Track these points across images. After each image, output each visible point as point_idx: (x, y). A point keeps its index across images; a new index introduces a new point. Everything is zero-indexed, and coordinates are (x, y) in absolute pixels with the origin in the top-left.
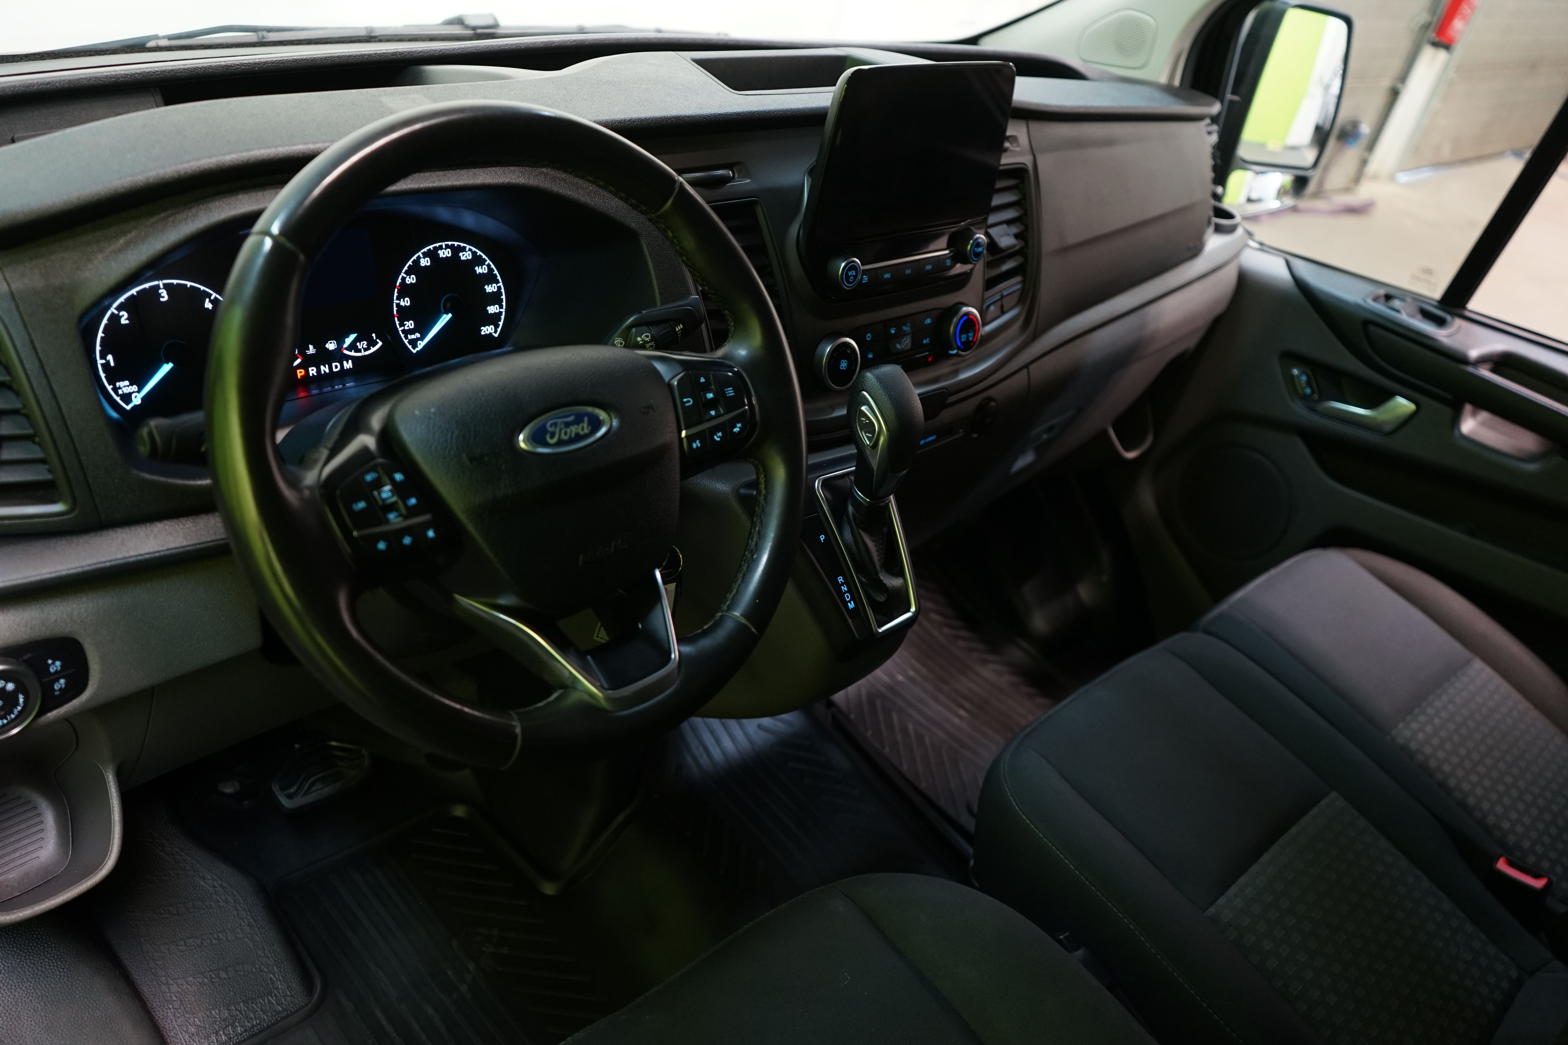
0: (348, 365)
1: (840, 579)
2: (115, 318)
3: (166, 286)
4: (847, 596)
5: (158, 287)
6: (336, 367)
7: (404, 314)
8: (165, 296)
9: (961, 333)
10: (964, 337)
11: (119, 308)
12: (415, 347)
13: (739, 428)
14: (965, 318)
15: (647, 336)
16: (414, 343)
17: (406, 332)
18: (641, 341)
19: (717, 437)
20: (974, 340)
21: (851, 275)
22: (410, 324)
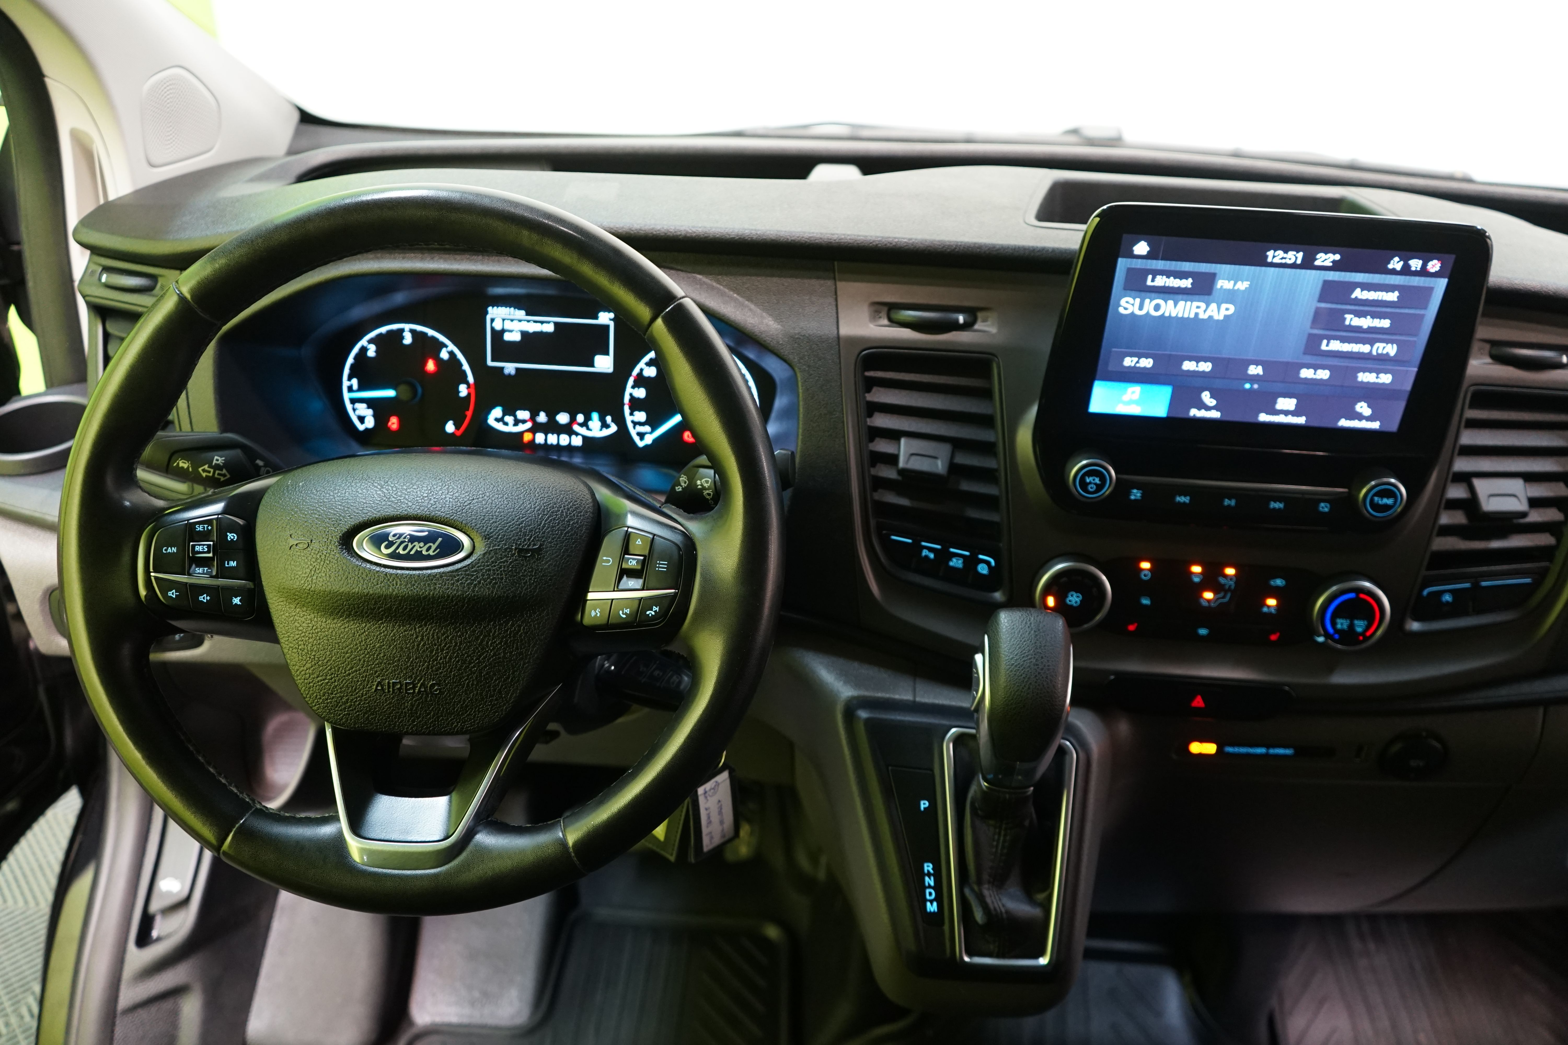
0: (577, 441)
1: (928, 867)
2: (364, 350)
3: (412, 331)
4: (930, 894)
5: (402, 330)
6: (564, 440)
7: (636, 405)
8: (408, 339)
9: (1336, 615)
10: (1342, 624)
11: (370, 342)
12: (642, 438)
13: (655, 612)
14: (1352, 595)
15: (707, 482)
16: (641, 435)
17: (635, 424)
18: (701, 485)
19: (623, 614)
20: (1368, 634)
21: (1090, 483)
22: (641, 416)
